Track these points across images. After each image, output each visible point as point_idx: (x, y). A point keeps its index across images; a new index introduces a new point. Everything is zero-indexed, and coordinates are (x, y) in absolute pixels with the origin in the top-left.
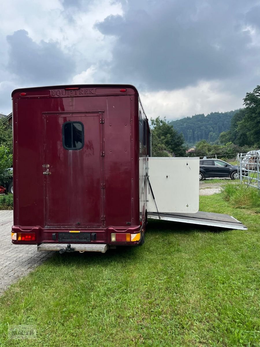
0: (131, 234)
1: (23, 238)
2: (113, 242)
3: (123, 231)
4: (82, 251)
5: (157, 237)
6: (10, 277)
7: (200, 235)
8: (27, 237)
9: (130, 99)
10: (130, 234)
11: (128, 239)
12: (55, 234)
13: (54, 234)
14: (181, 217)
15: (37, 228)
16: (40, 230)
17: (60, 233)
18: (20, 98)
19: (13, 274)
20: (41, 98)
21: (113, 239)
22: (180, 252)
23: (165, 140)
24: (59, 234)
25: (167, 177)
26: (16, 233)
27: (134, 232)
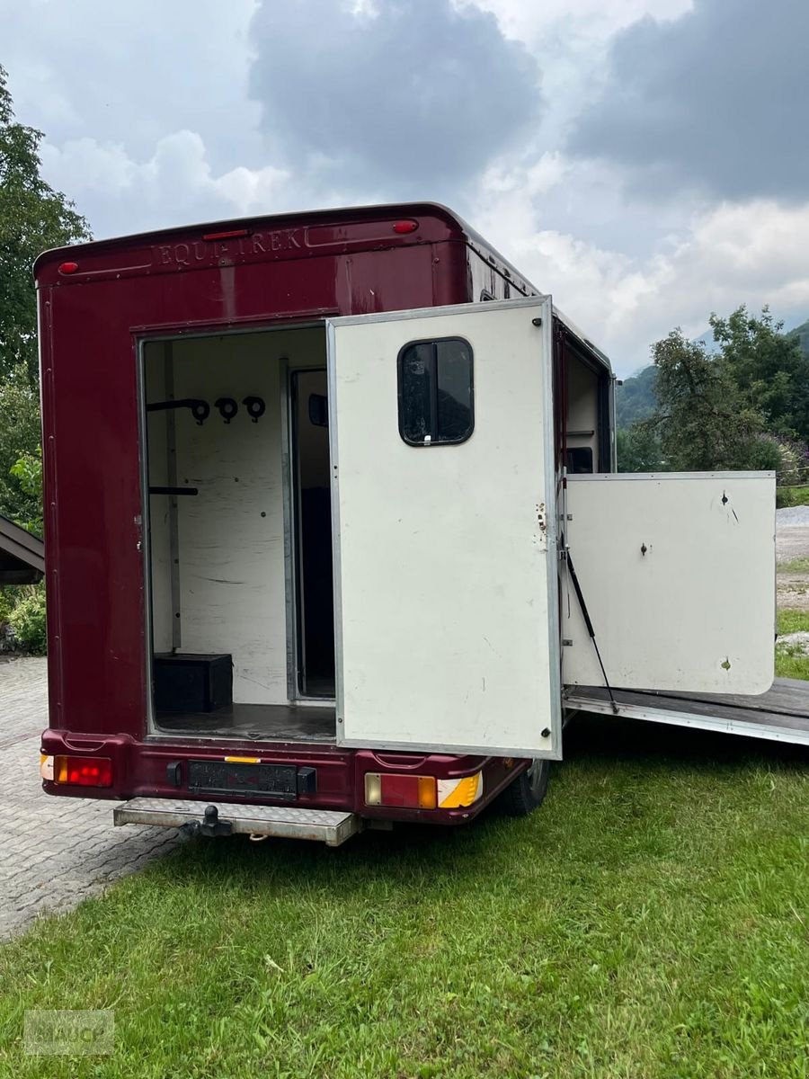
0: (439, 781)
1: (75, 775)
2: (373, 808)
3: (410, 767)
4: (259, 833)
5: (603, 782)
6: (19, 910)
7: (775, 782)
8: (85, 771)
9: (433, 257)
10: (433, 778)
11: (426, 799)
12: (175, 767)
13: (173, 766)
14: (707, 708)
15: (119, 742)
16: (128, 747)
17: (196, 763)
18: (58, 283)
19: (33, 902)
20: (125, 276)
21: (374, 795)
22: (659, 853)
23: (767, 395)
24: (192, 767)
25: (644, 550)
26: (52, 757)
27: (451, 773)
